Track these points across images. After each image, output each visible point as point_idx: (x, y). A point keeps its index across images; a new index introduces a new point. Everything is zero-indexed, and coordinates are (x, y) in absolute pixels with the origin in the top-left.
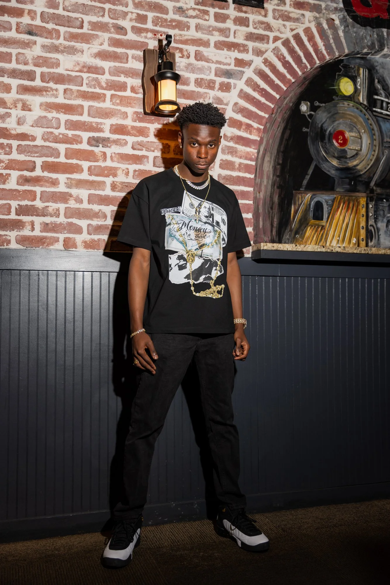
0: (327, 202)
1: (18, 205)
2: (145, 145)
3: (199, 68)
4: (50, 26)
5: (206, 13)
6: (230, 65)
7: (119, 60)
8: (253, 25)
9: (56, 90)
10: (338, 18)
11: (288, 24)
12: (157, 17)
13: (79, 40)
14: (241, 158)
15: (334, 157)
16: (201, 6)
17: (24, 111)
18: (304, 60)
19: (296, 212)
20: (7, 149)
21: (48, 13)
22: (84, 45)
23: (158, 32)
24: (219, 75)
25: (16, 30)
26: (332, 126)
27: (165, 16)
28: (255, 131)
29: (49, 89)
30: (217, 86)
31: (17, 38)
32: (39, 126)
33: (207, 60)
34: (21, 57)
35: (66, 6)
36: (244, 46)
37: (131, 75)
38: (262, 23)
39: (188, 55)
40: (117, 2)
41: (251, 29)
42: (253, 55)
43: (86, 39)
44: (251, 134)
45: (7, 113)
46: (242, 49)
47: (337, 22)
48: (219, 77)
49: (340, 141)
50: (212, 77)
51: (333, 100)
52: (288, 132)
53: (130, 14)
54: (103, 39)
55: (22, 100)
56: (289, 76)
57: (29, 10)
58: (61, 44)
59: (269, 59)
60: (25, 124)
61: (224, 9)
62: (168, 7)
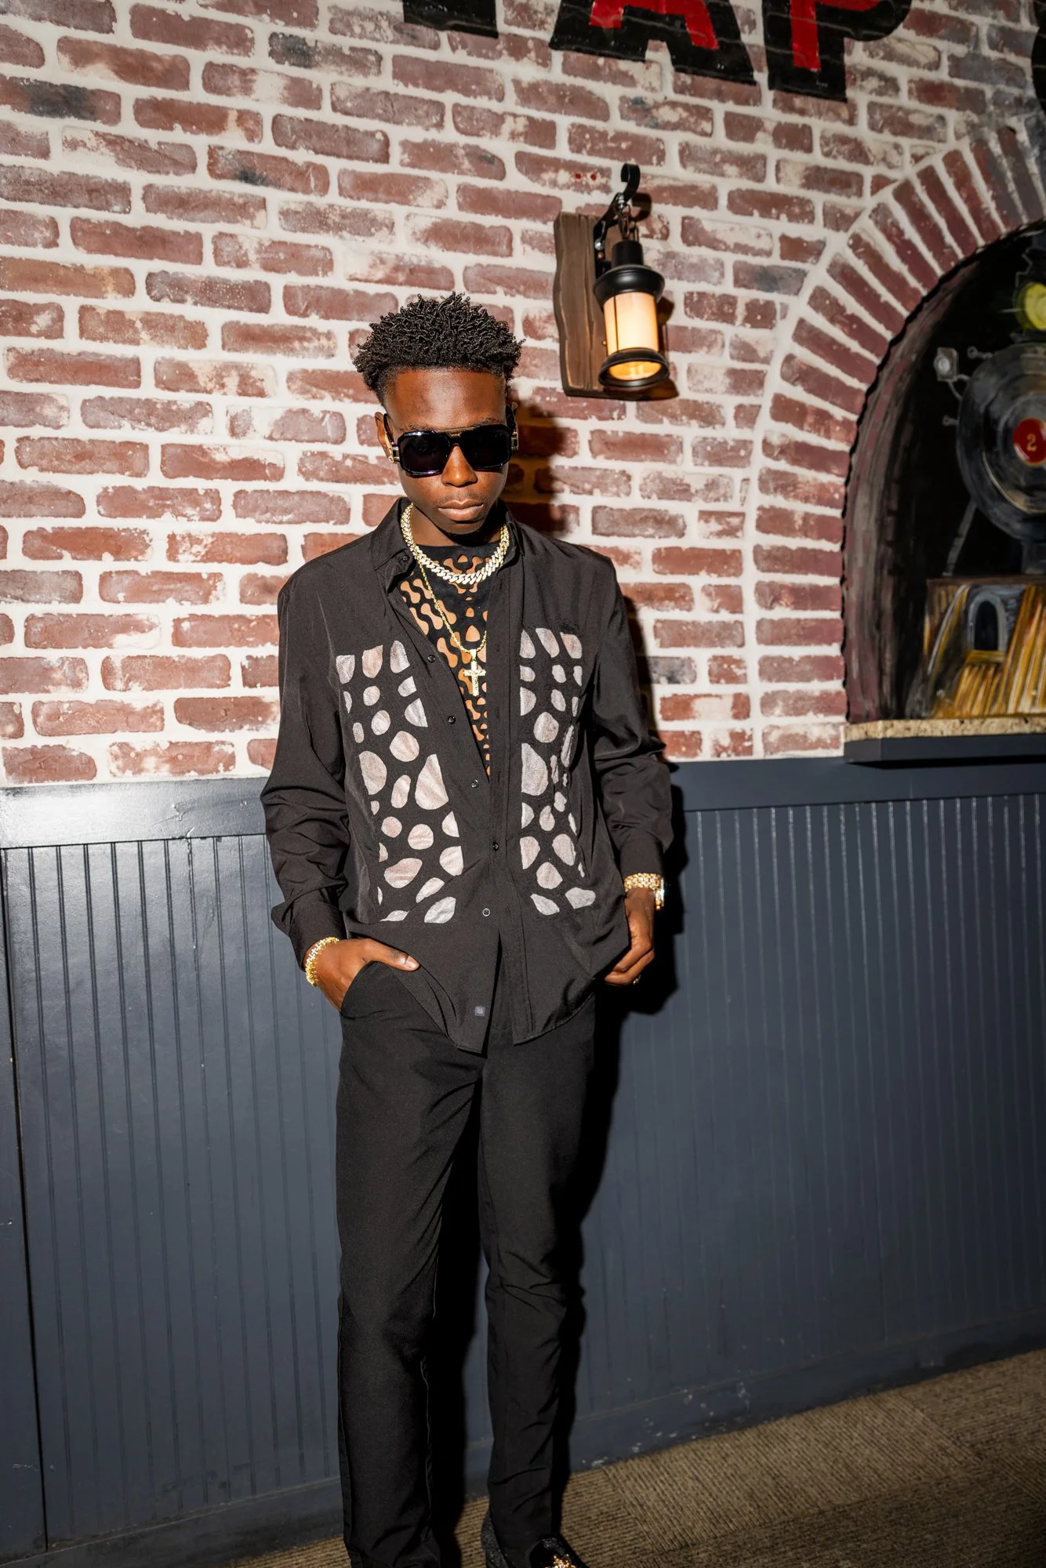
0: (1005, 602)
1: (249, 657)
2: (569, 478)
3: (693, 266)
4: (301, 156)
5: (705, 114)
6: (769, 254)
7: (489, 248)
8: (821, 145)
9: (329, 335)
10: (1026, 125)
11: (905, 142)
12: (581, 127)
13: (381, 196)
14: (806, 500)
15: (1018, 488)
16: (691, 95)
17: (246, 398)
18: (949, 239)
19: (935, 632)
20: (208, 506)
21: (291, 118)
22: (394, 207)
23: (585, 168)
24: (745, 283)
25: (209, 170)
26: (1010, 410)
27: (599, 125)
28: (838, 428)
29: (308, 334)
30: (741, 311)
31: (211, 191)
32: (289, 436)
33: (714, 243)
34: (227, 245)
35: (338, 99)
36: (803, 203)
37: (522, 288)
38: (843, 140)
39: (664, 231)
40: (474, 87)
41: (817, 158)
42: (825, 225)
43: (398, 190)
44: (828, 437)
45: (200, 404)
46: (797, 210)
47: (1023, 137)
48: (745, 286)
49: (1029, 448)
50: (728, 287)
51: (1011, 342)
52: (908, 429)
53: (509, 120)
54: (443, 190)
55: (237, 367)
56: (913, 282)
57: (239, 111)
58: (331, 206)
59: (864, 237)
60: (250, 433)
61: (749, 104)
62: (608, 100)
